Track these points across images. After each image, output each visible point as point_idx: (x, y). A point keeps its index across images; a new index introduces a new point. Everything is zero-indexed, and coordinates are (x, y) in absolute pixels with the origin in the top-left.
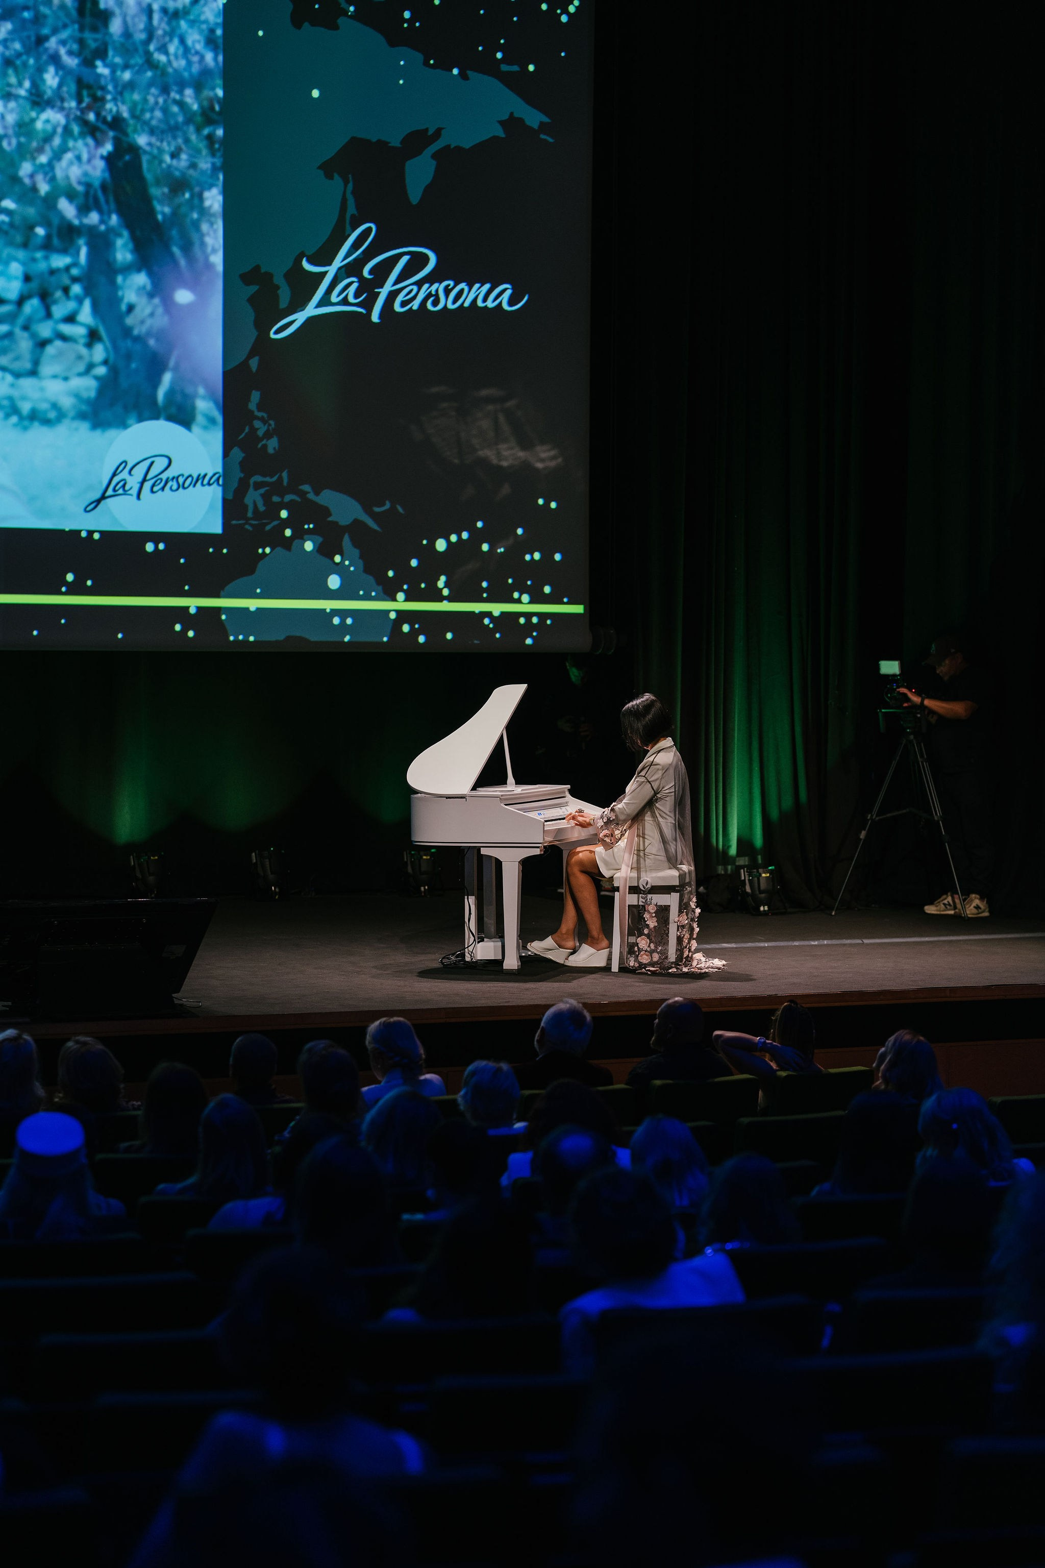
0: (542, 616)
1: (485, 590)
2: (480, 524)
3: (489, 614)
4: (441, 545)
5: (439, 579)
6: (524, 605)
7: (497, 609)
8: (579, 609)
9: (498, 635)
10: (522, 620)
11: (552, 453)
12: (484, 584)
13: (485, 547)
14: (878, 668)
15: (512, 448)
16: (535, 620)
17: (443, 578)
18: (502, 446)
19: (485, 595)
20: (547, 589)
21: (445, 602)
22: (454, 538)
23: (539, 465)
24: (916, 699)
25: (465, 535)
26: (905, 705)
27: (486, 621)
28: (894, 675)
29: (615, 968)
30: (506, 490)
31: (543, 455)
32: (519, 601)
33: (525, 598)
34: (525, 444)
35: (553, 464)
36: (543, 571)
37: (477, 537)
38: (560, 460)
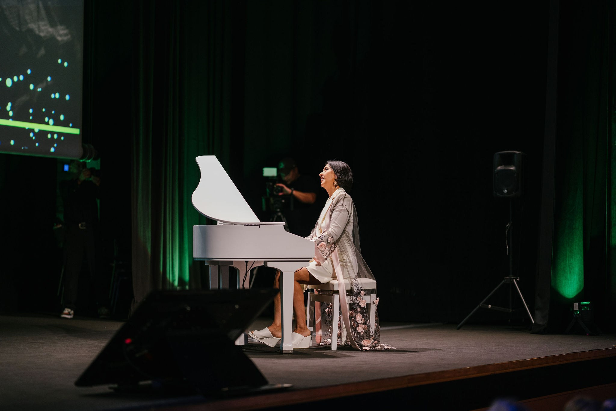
0: (60, 134)
1: (31, 114)
2: (29, 72)
3: (32, 130)
4: (9, 83)
5: (7, 105)
6: (50, 127)
7: (37, 127)
8: (76, 131)
9: (37, 144)
10: (49, 136)
11: (66, 31)
12: (31, 111)
13: (32, 87)
14: (262, 172)
15: (45, 25)
16: (56, 136)
17: (10, 104)
18: (41, 23)
19: (31, 118)
20: (62, 117)
21: (10, 120)
22: (16, 79)
23: (59, 38)
24: (289, 190)
25: (21, 78)
26: (281, 194)
27: (31, 135)
28: (273, 177)
29: (334, 348)
30: (42, 52)
31: (61, 32)
32: (47, 123)
33: (51, 122)
34: (53, 24)
35: (65, 38)
36: (60, 106)
37: (28, 79)
38: (69, 36)
